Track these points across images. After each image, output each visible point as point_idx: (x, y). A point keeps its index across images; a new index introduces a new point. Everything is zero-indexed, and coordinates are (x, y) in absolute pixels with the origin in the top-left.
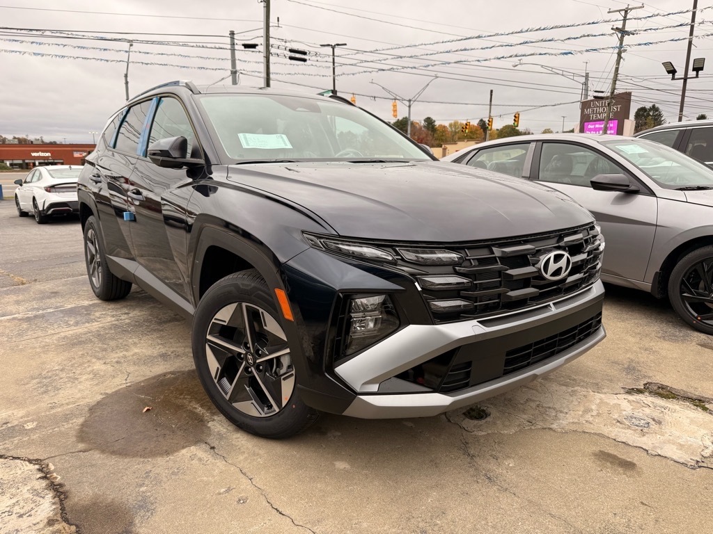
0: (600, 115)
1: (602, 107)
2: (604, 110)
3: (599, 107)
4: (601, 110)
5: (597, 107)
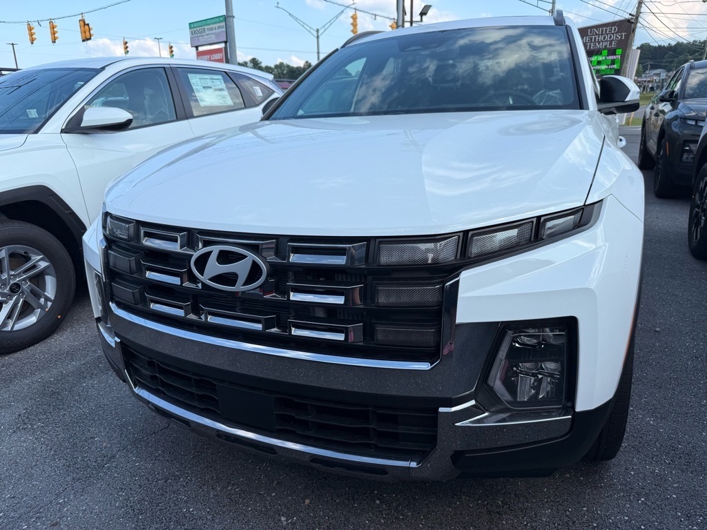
0: (599, 43)
1: (602, 34)
2: (604, 38)
3: (599, 35)
4: (601, 38)
5: (596, 34)
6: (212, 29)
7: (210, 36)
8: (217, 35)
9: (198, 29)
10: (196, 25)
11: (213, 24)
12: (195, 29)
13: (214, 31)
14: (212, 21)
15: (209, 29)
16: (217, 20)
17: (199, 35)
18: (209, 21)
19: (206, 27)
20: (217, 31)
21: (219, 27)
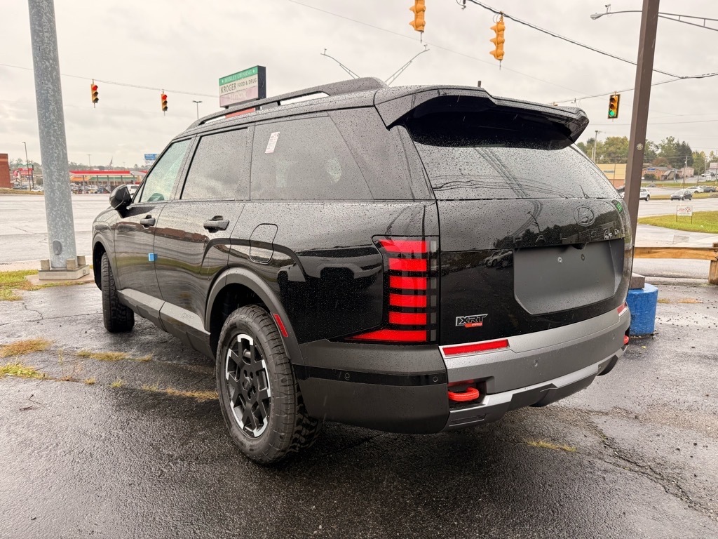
6: (243, 84)
7: (240, 92)
8: (249, 91)
9: (228, 84)
10: (226, 80)
11: (244, 77)
12: (225, 85)
13: (245, 87)
14: (245, 74)
15: (239, 85)
16: (249, 72)
17: (229, 92)
18: (240, 74)
19: (237, 82)
20: (248, 86)
21: (251, 81)
